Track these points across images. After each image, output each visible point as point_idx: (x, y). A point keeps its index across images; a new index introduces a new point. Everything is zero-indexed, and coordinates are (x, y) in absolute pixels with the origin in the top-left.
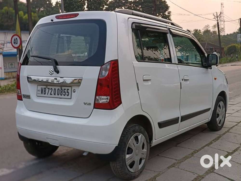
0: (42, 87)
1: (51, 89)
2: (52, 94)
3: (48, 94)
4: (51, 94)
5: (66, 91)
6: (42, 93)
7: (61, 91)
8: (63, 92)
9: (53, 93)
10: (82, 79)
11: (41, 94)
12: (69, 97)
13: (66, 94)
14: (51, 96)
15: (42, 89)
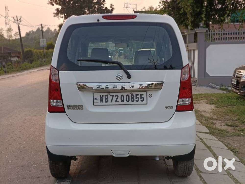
0: (102, 94)
1: (116, 96)
2: (118, 102)
3: (111, 102)
4: (116, 101)
5: (139, 96)
6: (102, 100)
7: (131, 97)
8: (135, 98)
9: (119, 99)
10: (163, 83)
11: (101, 102)
12: (145, 102)
13: (140, 99)
14: (117, 103)
15: (102, 96)
